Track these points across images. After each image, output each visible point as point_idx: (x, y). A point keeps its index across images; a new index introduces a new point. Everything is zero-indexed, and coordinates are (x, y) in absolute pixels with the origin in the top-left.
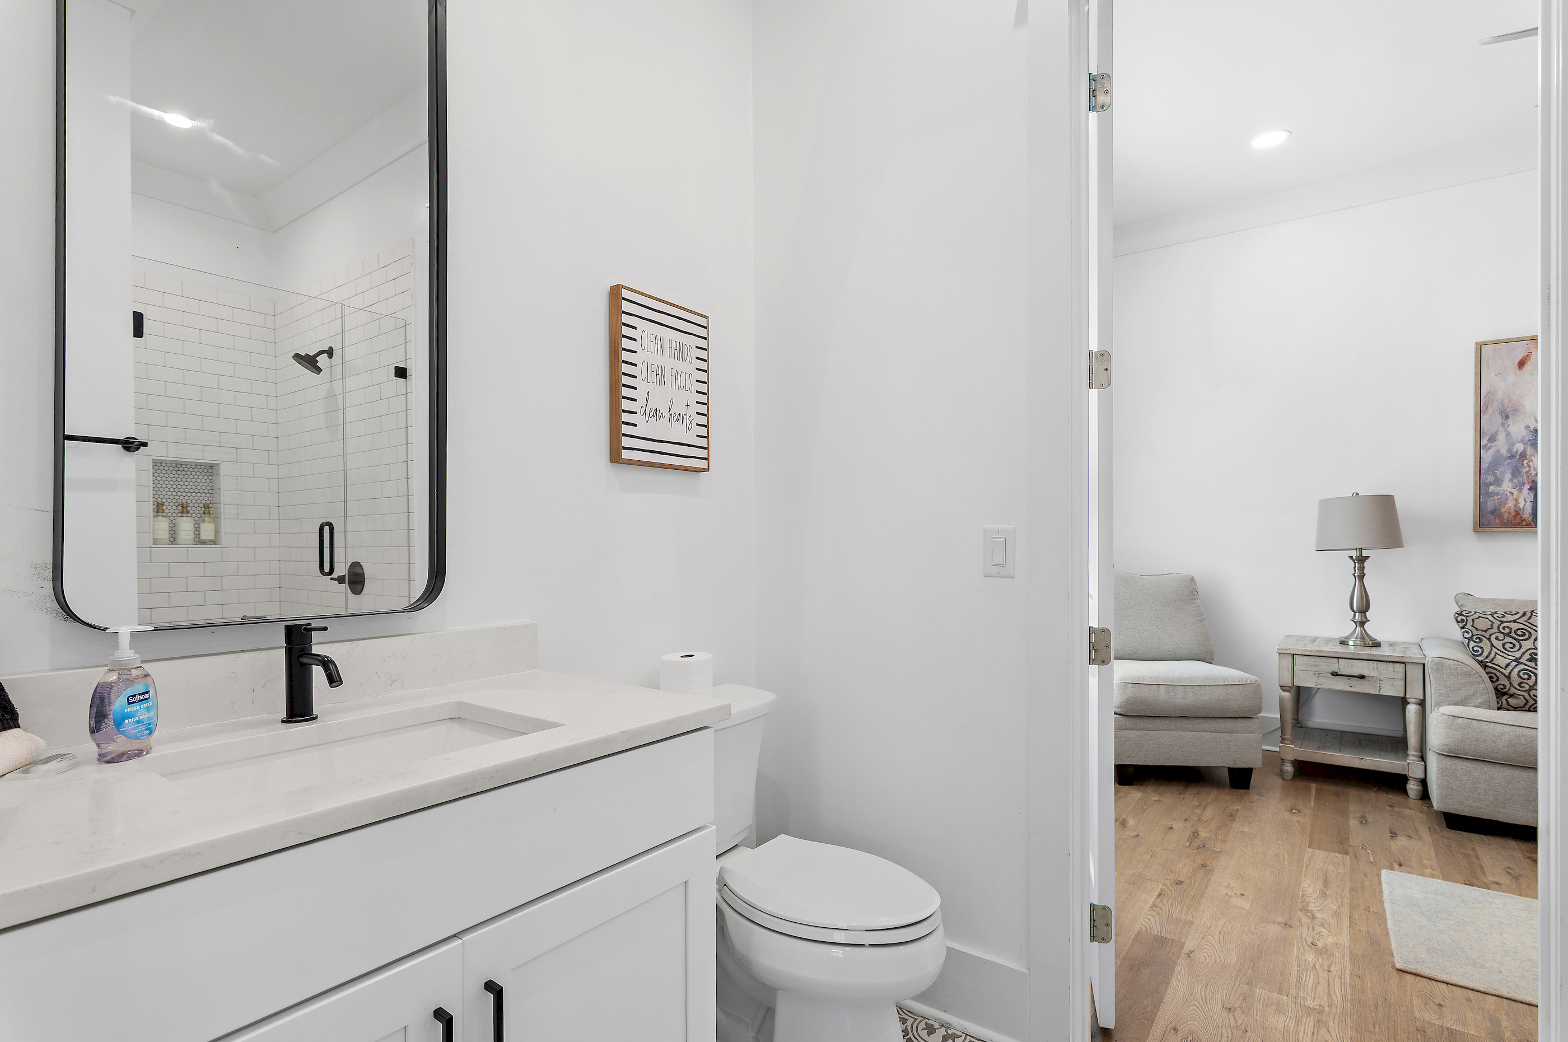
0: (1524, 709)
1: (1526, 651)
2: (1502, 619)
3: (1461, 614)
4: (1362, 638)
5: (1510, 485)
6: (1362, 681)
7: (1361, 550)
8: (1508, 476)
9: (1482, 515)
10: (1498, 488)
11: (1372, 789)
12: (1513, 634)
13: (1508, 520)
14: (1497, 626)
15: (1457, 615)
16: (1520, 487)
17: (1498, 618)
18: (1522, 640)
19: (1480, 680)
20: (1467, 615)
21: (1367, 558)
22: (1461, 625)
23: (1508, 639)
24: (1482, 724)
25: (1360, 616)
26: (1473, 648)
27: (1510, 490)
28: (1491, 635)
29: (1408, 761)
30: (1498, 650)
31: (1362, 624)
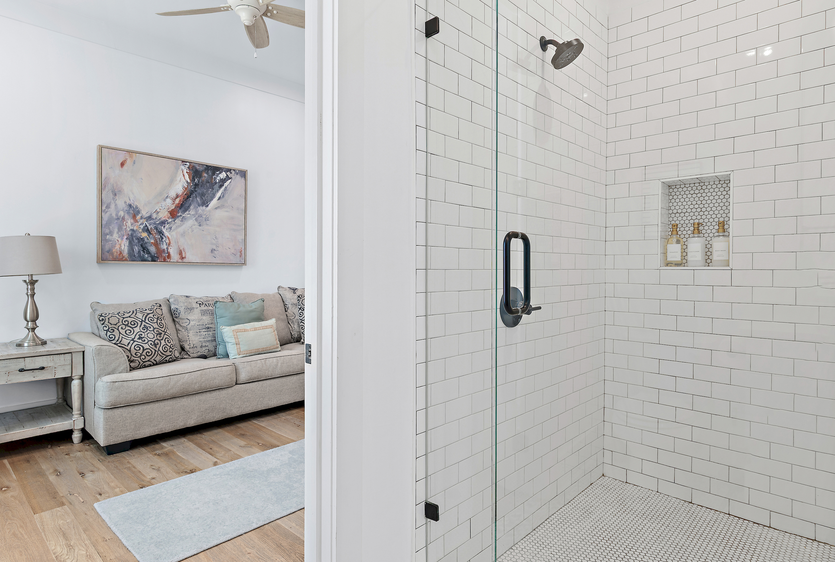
0: (138, 367)
1: (137, 334)
2: (124, 316)
3: (101, 316)
4: (34, 340)
5: (117, 235)
6: (43, 371)
7: (32, 275)
8: (116, 230)
9: (103, 253)
10: (111, 237)
11: (47, 447)
12: (130, 325)
13: (116, 257)
14: (121, 320)
15: (99, 317)
16: (122, 237)
17: (121, 316)
18: (134, 328)
19: (122, 355)
20: (105, 316)
21: (37, 281)
22: (102, 322)
23: (128, 328)
24: (129, 383)
25: (32, 324)
26: (109, 336)
27: (117, 238)
28: (119, 327)
29: (74, 419)
30: (123, 335)
31: (33, 329)
